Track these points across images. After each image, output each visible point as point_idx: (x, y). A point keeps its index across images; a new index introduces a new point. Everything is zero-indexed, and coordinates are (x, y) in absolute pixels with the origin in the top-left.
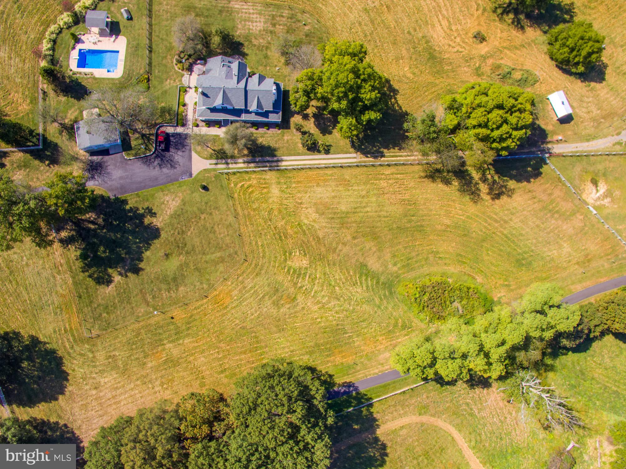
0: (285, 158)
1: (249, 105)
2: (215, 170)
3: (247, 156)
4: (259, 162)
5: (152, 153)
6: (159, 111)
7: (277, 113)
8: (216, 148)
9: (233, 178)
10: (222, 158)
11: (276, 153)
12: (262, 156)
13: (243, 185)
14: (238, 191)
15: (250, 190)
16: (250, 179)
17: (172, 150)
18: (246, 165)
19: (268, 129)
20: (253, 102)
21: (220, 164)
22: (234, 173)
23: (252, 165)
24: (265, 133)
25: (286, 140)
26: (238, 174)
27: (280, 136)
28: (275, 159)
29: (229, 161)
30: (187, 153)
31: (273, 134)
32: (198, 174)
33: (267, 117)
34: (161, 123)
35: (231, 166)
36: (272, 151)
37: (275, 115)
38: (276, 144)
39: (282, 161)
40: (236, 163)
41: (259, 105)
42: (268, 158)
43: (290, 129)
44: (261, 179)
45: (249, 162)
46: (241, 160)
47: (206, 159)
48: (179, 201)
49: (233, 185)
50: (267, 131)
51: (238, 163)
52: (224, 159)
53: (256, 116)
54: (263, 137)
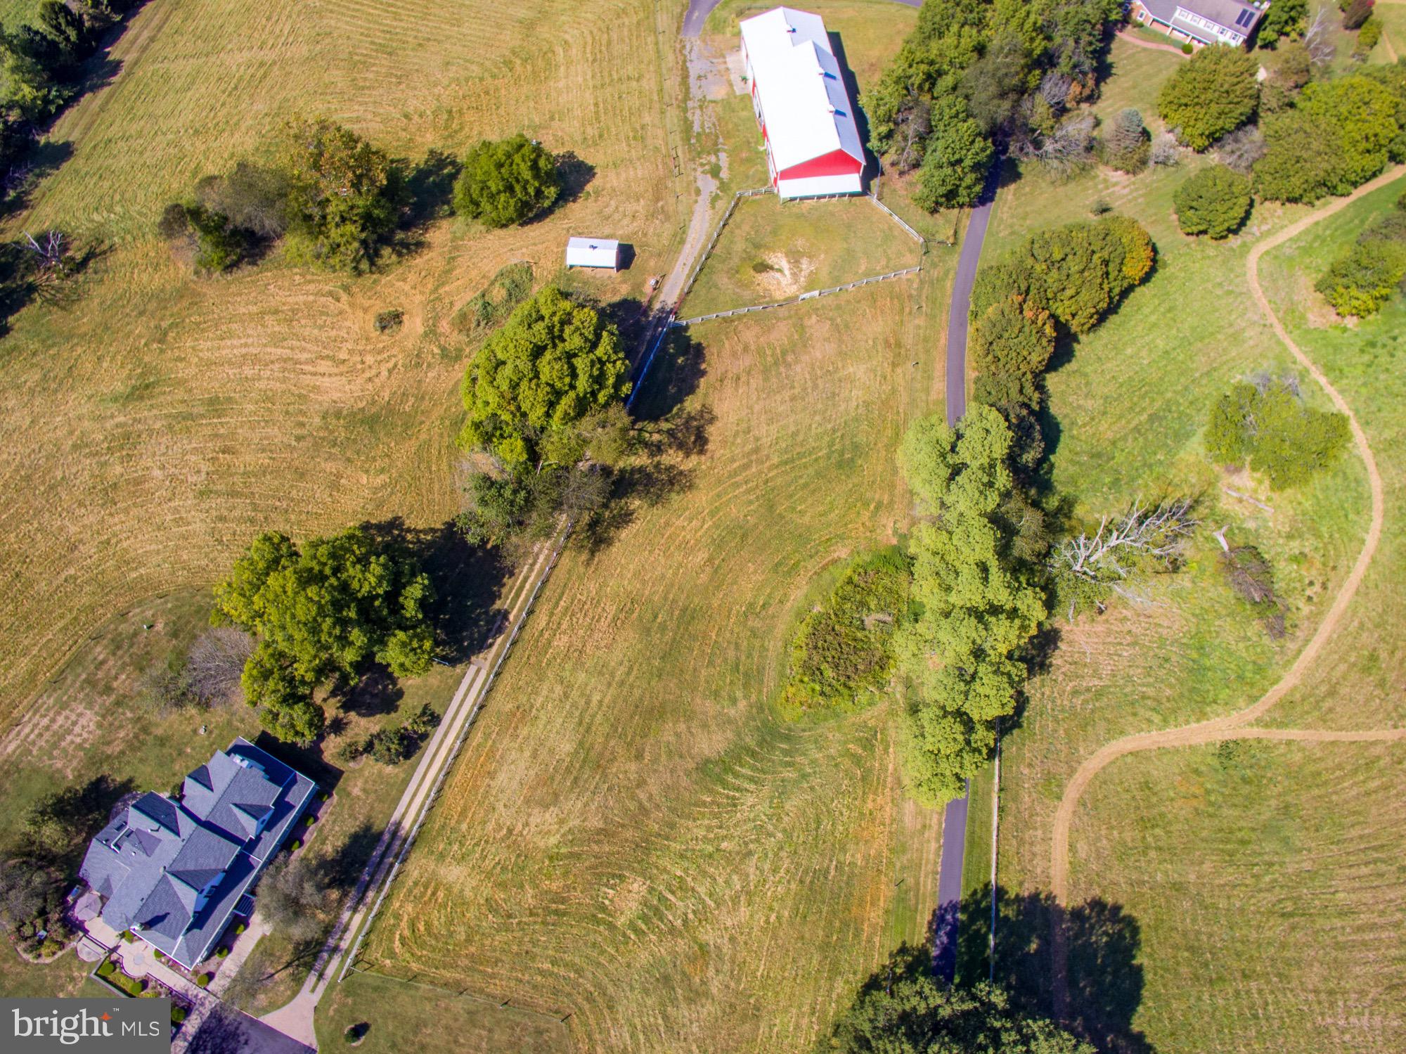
0: (396, 816)
1: (239, 834)
2: (331, 987)
3: (345, 895)
4: (372, 876)
7: (294, 781)
8: (286, 958)
9: (375, 953)
10: (316, 956)
11: (375, 829)
12: (364, 864)
13: (402, 938)
14: (407, 955)
15: (422, 928)
16: (398, 917)
18: (363, 909)
19: (316, 819)
20: (237, 821)
21: (325, 967)
22: (366, 945)
23: (371, 894)
24: (321, 830)
25: (360, 793)
26: (373, 937)
27: (346, 801)
28: (387, 837)
29: (332, 942)
30: (255, 1033)
31: (332, 814)
32: (318, 1032)
33: (292, 807)
35: (344, 945)
36: (365, 836)
37: (295, 787)
38: (356, 819)
39: (398, 824)
40: (346, 929)
41: (253, 811)
42: (376, 853)
43: (341, 773)
44: (410, 891)
45: (361, 900)
46: (346, 915)
47: (296, 992)
49: (388, 962)
50: (320, 823)
51: (348, 924)
52: (321, 951)
53: (274, 830)
54: (326, 838)
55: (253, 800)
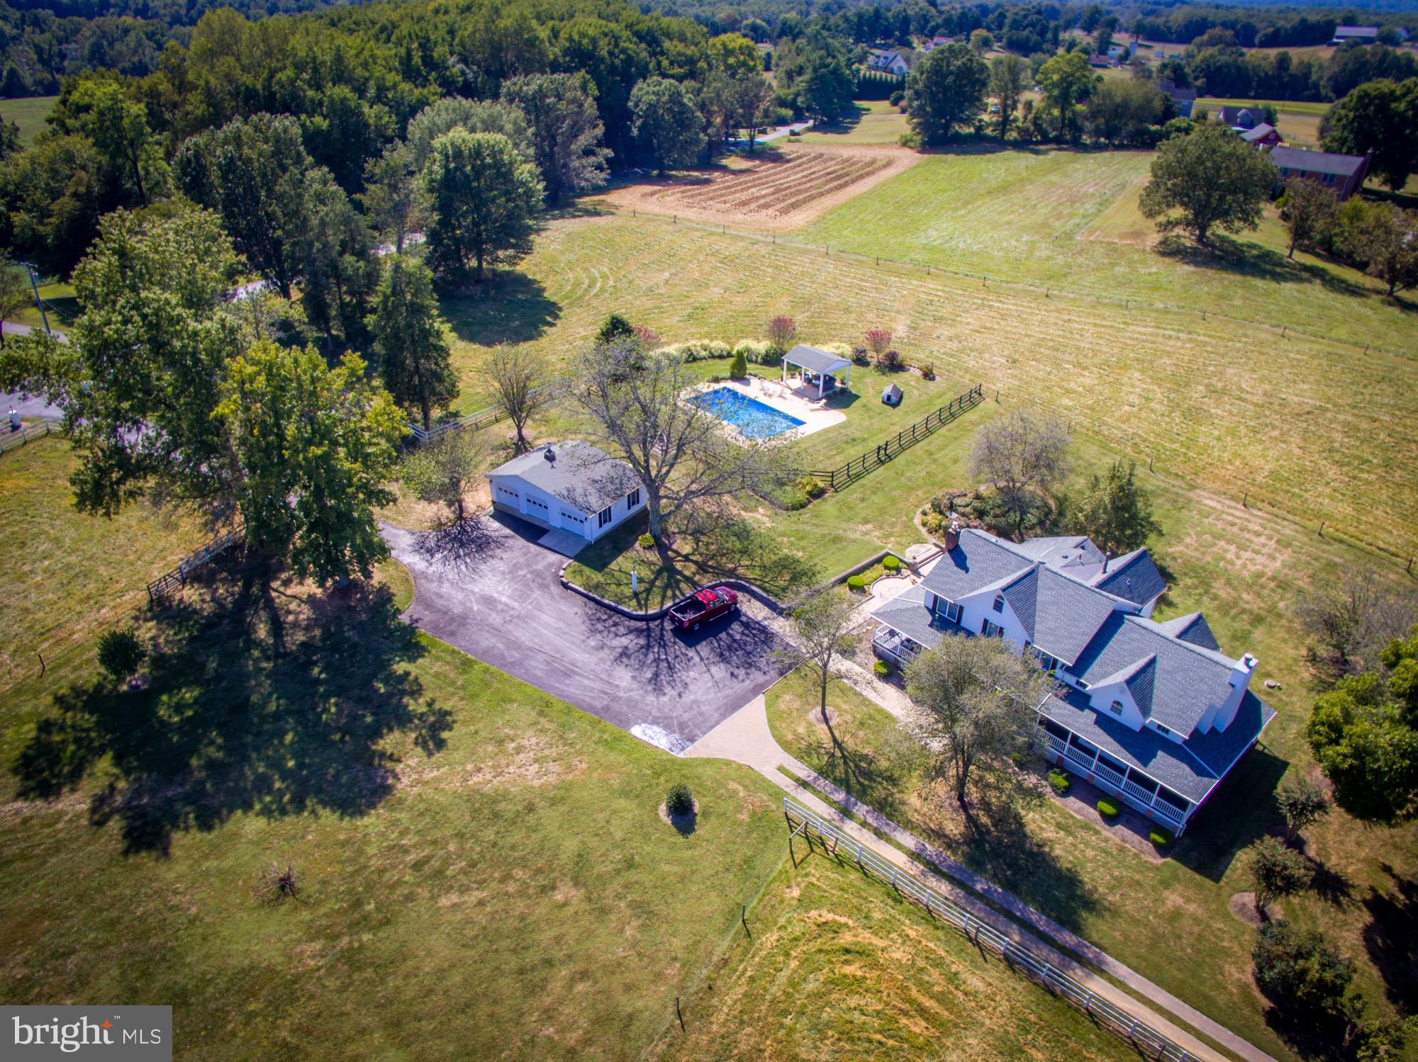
0: (1121, 970)
1: (1095, 667)
2: (777, 794)
3: (950, 844)
4: (982, 897)
5: (642, 613)
6: (774, 558)
7: (1199, 771)
8: (850, 743)
9: (819, 872)
10: (843, 783)
11: (1089, 920)
12: (1011, 886)
13: (837, 929)
14: (797, 929)
15: (848, 970)
16: (884, 928)
17: (704, 648)
18: (915, 869)
19: (1110, 820)
20: (1120, 667)
21: (816, 792)
22: (840, 862)
23: (944, 888)
24: (1086, 827)
25: (1169, 904)
26: (854, 876)
27: (1149, 879)
28: (1068, 938)
29: (861, 810)
30: (738, 687)
31: (1122, 849)
32: (708, 762)
33: (1145, 759)
34: (747, 580)
35: (851, 828)
36: (1073, 897)
37: (1187, 770)
38: (1112, 889)
39: (1097, 968)
40: (878, 833)
41: (1141, 684)
42: (1033, 914)
43: (1217, 879)
44: (938, 963)
45: (934, 868)
46: (908, 840)
47: (786, 746)
48: (552, 779)
49: (796, 893)
50: (1101, 826)
51: (889, 840)
52: (849, 791)
53: (1098, 730)
54: (1069, 832)
55: (1162, 688)
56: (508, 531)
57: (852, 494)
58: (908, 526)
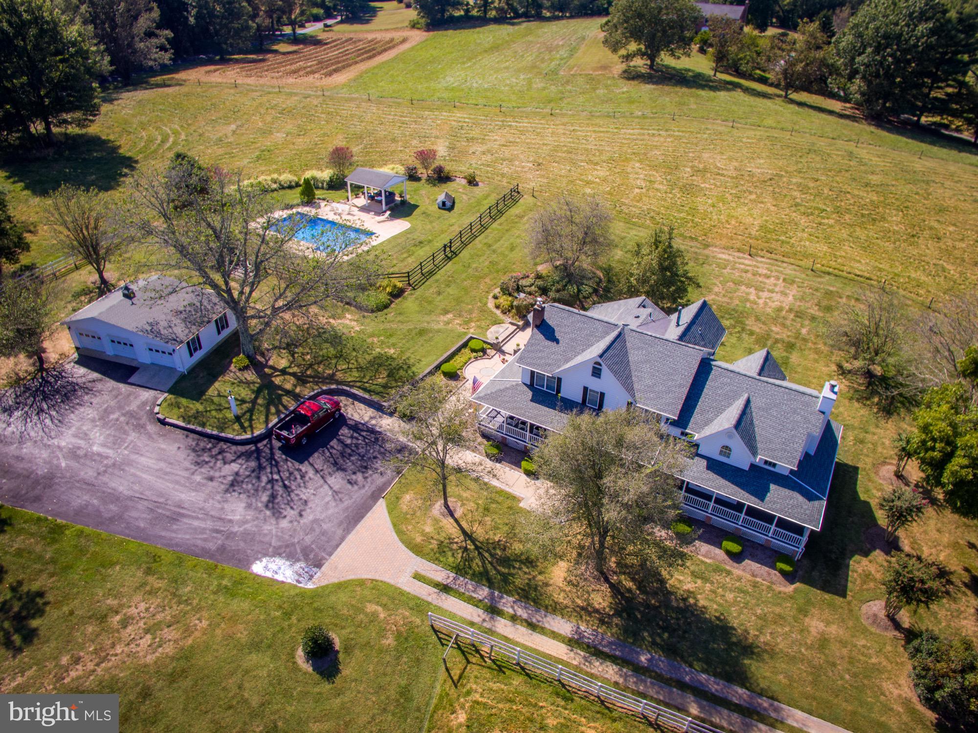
1: (697, 417)
2: (420, 606)
3: (602, 619)
4: (649, 672)
5: (248, 436)
6: (368, 358)
7: (810, 497)
8: (480, 532)
10: (483, 577)
11: (751, 668)
12: (671, 651)
17: (317, 459)
18: (575, 657)
19: (736, 558)
20: (719, 411)
21: (460, 596)
22: (500, 668)
23: (610, 671)
24: (718, 570)
25: (813, 631)
26: (517, 681)
27: (788, 609)
28: (740, 695)
29: (507, 604)
30: (358, 494)
31: (755, 585)
32: (340, 586)
33: (761, 494)
34: (347, 384)
35: (503, 626)
36: (730, 647)
37: (800, 498)
38: (761, 629)
40: (532, 626)
41: (745, 426)
42: (701, 677)
45: (596, 652)
46: (564, 626)
47: (417, 549)
48: (169, 649)
49: (463, 717)
50: (730, 565)
51: (543, 631)
52: (491, 585)
53: (711, 475)
54: (705, 580)
55: (762, 427)
56: (96, 375)
57: (428, 290)
58: (483, 310)
